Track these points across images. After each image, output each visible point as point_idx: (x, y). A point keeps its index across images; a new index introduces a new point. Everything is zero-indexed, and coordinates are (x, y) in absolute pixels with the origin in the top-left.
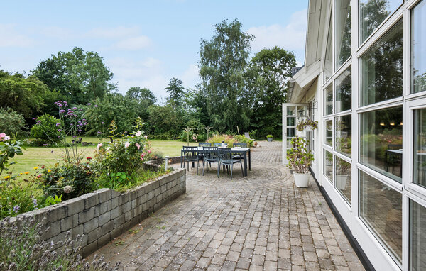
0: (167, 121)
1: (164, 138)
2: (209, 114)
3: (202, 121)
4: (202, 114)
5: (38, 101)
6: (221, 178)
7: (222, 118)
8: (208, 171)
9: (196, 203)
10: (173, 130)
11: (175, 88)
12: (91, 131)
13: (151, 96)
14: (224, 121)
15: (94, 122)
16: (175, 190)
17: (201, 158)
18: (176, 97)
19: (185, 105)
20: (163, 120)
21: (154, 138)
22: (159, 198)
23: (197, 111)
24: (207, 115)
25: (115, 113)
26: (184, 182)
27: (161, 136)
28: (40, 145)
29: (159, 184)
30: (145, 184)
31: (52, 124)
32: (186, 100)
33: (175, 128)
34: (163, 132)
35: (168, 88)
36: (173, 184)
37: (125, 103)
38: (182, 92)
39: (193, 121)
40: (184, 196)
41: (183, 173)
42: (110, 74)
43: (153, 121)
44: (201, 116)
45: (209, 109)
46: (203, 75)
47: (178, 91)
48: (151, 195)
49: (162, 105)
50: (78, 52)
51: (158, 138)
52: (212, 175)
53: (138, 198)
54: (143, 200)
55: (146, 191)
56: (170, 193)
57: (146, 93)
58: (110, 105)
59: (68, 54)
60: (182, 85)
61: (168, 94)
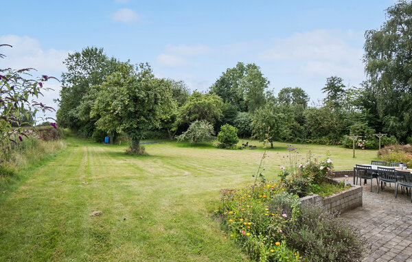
0: (325, 125)
1: (321, 143)
2: (381, 116)
3: (370, 124)
4: (371, 115)
5: (219, 112)
6: (399, 199)
7: (402, 119)
8: (382, 190)
9: (373, 215)
10: (331, 134)
11: (334, 87)
12: (255, 135)
13: (303, 95)
14: (405, 124)
15: (259, 129)
16: (354, 202)
17: (375, 176)
18: (334, 97)
19: (346, 105)
20: (320, 124)
21: (310, 142)
22: (343, 206)
23: (363, 112)
24: (377, 117)
25: (276, 120)
26: (361, 197)
27: (318, 140)
28: (223, 147)
29: (343, 196)
30: (334, 195)
31: (231, 132)
32: (348, 99)
33: (334, 132)
34: (320, 136)
35: (325, 88)
36: (352, 197)
37: (284, 110)
38: (343, 91)
39: (358, 125)
40: (361, 208)
41: (360, 190)
42: (267, 82)
43: (309, 124)
44: (368, 118)
45: (381, 109)
46: (371, 71)
47: (338, 89)
48: (338, 202)
49: (318, 108)
50: (241, 67)
51: (315, 143)
52: (388, 194)
53: (331, 203)
54: (334, 205)
55: (335, 199)
56: (350, 203)
57: (298, 93)
58: (271, 113)
59: (234, 70)
60: (343, 82)
61: (326, 95)
